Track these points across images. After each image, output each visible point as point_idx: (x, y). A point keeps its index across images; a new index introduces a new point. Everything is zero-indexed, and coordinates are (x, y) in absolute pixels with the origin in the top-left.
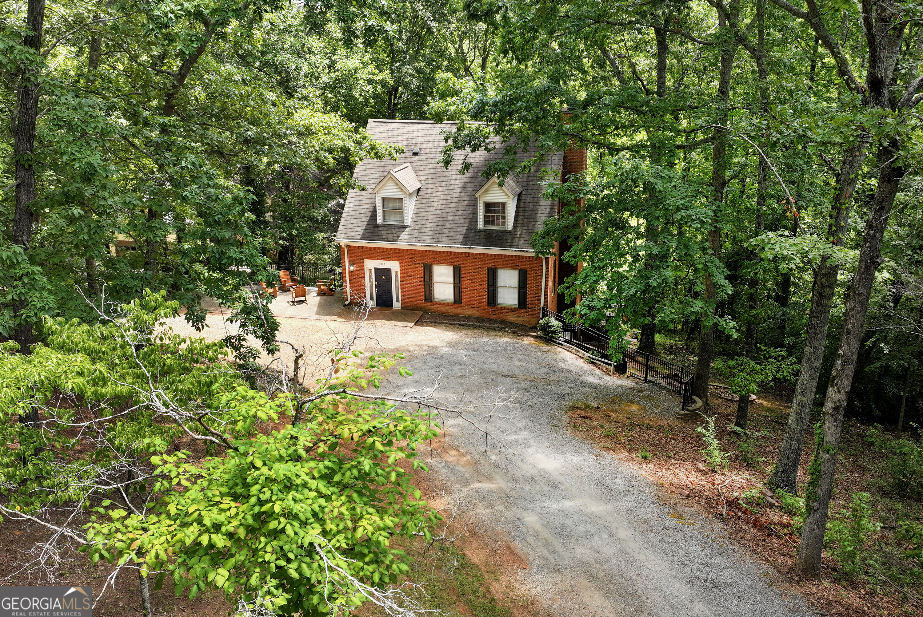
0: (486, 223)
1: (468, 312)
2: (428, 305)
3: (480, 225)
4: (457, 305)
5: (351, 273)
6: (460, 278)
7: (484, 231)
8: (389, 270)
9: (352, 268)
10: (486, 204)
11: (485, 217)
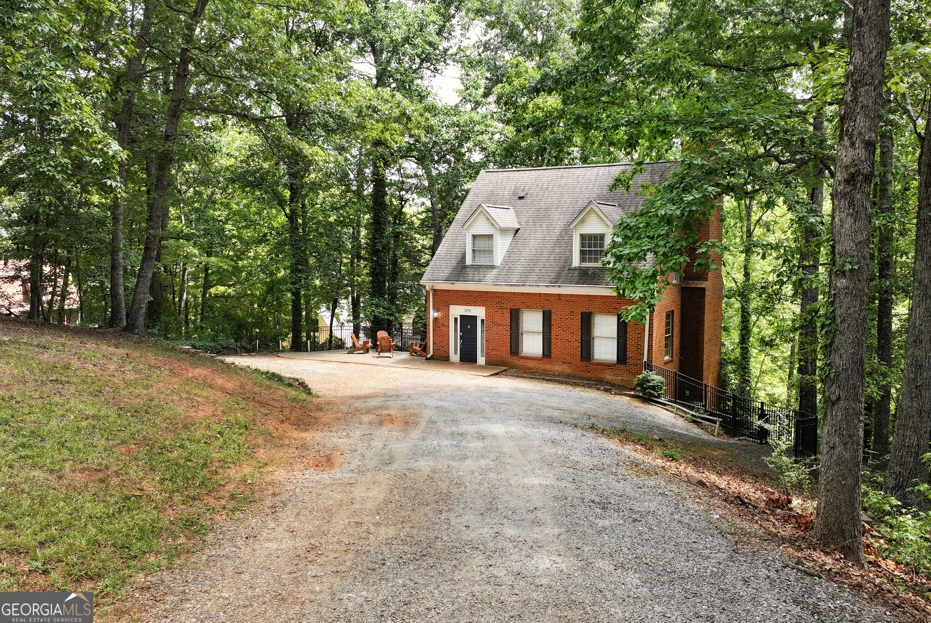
0: (583, 260)
1: (558, 368)
2: (514, 360)
3: (576, 262)
4: (546, 360)
5: (435, 319)
6: (550, 325)
7: (580, 269)
8: (475, 318)
9: (436, 314)
10: (583, 237)
11: (582, 253)
